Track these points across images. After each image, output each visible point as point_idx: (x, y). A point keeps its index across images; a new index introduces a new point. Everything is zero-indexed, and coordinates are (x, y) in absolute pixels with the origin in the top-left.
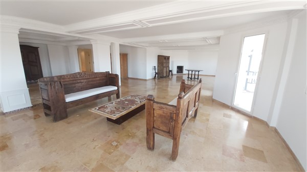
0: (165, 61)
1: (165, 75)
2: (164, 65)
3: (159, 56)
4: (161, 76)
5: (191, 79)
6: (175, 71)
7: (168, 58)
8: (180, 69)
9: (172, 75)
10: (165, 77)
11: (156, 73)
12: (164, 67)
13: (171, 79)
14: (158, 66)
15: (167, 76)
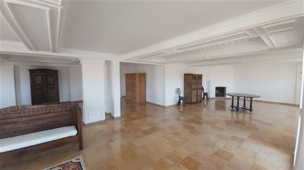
0: (194, 81)
1: (194, 100)
2: (193, 87)
3: (186, 75)
4: (189, 101)
5: (237, 108)
6: (212, 94)
7: (200, 77)
8: (221, 91)
9: (208, 99)
10: (194, 103)
11: (180, 98)
12: (192, 90)
13: (206, 106)
14: (185, 88)
15: (199, 102)
